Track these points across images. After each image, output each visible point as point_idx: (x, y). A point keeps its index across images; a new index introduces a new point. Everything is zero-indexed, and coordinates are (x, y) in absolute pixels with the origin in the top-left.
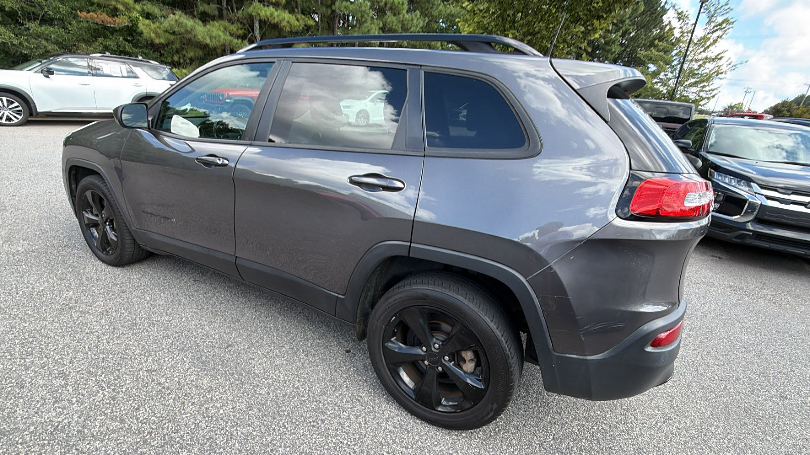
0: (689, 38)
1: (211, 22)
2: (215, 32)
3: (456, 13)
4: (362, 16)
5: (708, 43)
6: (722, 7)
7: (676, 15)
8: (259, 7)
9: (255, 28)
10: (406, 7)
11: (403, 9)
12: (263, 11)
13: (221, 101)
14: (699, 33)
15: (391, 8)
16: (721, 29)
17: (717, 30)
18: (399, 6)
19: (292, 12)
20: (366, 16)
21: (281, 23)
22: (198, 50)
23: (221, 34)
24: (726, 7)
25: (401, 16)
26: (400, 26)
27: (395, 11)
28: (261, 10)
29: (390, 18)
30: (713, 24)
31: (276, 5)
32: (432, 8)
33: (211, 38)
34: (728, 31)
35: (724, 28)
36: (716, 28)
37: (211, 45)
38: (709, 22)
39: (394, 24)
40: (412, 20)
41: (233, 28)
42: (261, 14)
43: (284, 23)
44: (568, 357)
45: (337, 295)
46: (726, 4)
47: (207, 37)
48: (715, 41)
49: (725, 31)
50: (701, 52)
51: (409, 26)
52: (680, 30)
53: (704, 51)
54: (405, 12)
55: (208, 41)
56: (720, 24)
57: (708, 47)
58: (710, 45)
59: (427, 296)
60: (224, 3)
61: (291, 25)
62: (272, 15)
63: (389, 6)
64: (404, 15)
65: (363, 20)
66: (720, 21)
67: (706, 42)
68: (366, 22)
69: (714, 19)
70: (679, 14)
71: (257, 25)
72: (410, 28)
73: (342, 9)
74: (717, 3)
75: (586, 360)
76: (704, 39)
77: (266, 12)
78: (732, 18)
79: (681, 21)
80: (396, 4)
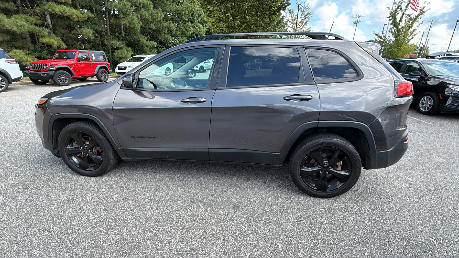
0: (296, 21)
1: (14, 16)
2: (19, 23)
3: (180, 9)
4: (127, 11)
5: (303, 24)
6: (306, 7)
7: (289, 11)
8: (53, 5)
9: (47, 19)
10: (152, 6)
11: (151, 7)
12: (57, 8)
13: (46, 69)
14: (299, 20)
15: (143, 7)
16: (307, 17)
17: (306, 18)
18: (148, 5)
19: (75, 7)
20: (129, 11)
21: (71, 16)
22: (5, 35)
23: (25, 23)
24: (308, 7)
25: (150, 11)
26: (150, 16)
27: (146, 8)
28: (55, 8)
29: (143, 12)
30: (304, 15)
31: (65, 4)
32: (166, 6)
33: (17, 26)
34: (310, 18)
35: (308, 17)
36: (305, 17)
37: (18, 32)
38: (302, 14)
39: (147, 16)
40: (157, 13)
41: (33, 19)
42: (56, 10)
43: (73, 16)
44: (382, 152)
45: (275, 153)
46: (307, 6)
47: (14, 26)
48: (306, 23)
49: (309, 18)
50: (301, 28)
51: (156, 17)
52: (291, 18)
53: (302, 28)
54: (152, 9)
55: (15, 29)
56: (307, 15)
57: (304, 26)
58: (304, 25)
59: (324, 142)
60: (19, 2)
61: (78, 17)
62: (64, 10)
63: (141, 5)
64: (152, 11)
65: (128, 13)
66: (307, 14)
67: (302, 24)
68: (129, 15)
69: (304, 13)
70: (290, 10)
71: (48, 17)
72: (157, 18)
73: (113, 7)
74: (304, 5)
75: (387, 152)
76: (301, 22)
77: (59, 9)
78: (311, 12)
79: (291, 14)
80: (146, 4)
